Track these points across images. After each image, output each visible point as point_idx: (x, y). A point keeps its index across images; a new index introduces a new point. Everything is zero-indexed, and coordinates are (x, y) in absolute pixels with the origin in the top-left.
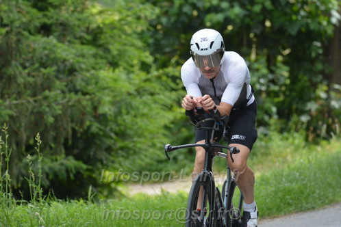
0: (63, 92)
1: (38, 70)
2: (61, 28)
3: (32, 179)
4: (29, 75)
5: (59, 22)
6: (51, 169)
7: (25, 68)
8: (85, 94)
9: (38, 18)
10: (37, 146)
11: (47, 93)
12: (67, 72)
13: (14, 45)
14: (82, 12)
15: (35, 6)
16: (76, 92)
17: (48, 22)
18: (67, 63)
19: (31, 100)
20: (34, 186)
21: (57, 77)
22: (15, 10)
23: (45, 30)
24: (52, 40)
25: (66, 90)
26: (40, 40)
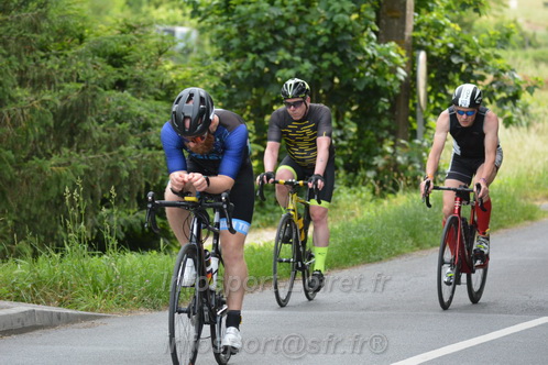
0: (138, 147)
1: (113, 125)
2: (135, 84)
3: (107, 231)
4: (104, 130)
5: (134, 78)
6: (126, 221)
7: (100, 123)
9: (114, 74)
10: (112, 199)
11: (122, 148)
12: (141, 127)
13: (89, 101)
14: (155, 68)
15: (110, 63)
16: (150, 146)
17: (123, 78)
18: (141, 118)
19: (107, 154)
20: (109, 237)
21: (131, 132)
22: (91, 67)
23: (120, 85)
24: (127, 94)
25: (140, 145)
26: (116, 94)
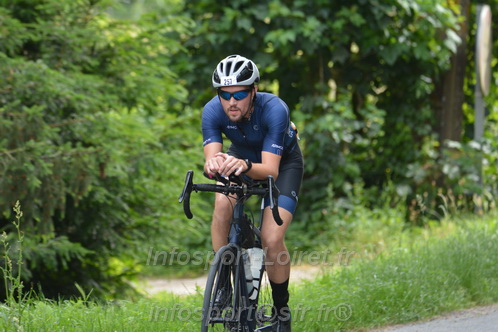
0: (55, 143)
1: (18, 108)
2: (55, 47)
3: (8, 269)
4: (5, 116)
5: (52, 38)
6: (34, 253)
8: (86, 145)
9: (21, 32)
10: (16, 220)
11: (32, 143)
12: (61, 113)
14: (84, 25)
15: (15, 15)
16: (74, 142)
17: (35, 38)
18: (62, 99)
19: (8, 152)
20: (11, 278)
21: (46, 119)
23: (31, 50)
24: (41, 65)
25: (59, 139)
26: (24, 65)
